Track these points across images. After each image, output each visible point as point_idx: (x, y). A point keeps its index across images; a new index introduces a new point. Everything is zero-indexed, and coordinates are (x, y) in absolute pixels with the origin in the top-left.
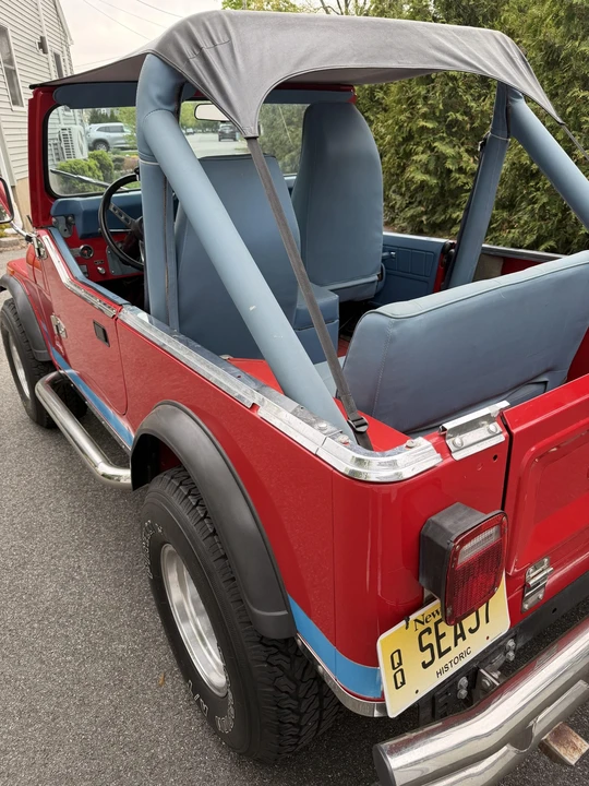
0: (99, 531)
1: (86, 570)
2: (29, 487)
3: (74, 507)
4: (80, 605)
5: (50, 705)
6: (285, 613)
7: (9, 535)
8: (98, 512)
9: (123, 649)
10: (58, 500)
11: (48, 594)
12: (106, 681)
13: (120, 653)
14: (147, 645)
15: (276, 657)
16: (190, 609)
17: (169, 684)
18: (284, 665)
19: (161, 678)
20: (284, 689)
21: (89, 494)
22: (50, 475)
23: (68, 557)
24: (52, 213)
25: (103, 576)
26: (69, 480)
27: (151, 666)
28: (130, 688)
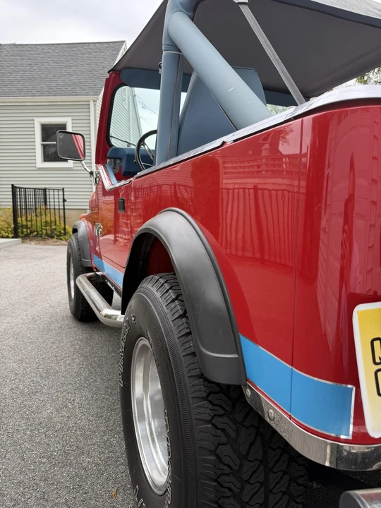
0: (95, 381)
1: (78, 403)
2: (57, 350)
3: (83, 365)
4: (66, 425)
5: (16, 493)
6: (235, 356)
7: (33, 374)
8: (99, 370)
9: (89, 462)
10: (73, 359)
11: (45, 414)
12: (68, 484)
13: (85, 464)
14: (109, 463)
15: (221, 419)
16: (147, 405)
17: (120, 497)
18: (230, 431)
19: (114, 491)
20: (227, 460)
21: (96, 359)
22: (73, 345)
23: (68, 393)
24: (108, 155)
25: (89, 409)
26: (85, 349)
27: (108, 480)
28: (85, 493)
